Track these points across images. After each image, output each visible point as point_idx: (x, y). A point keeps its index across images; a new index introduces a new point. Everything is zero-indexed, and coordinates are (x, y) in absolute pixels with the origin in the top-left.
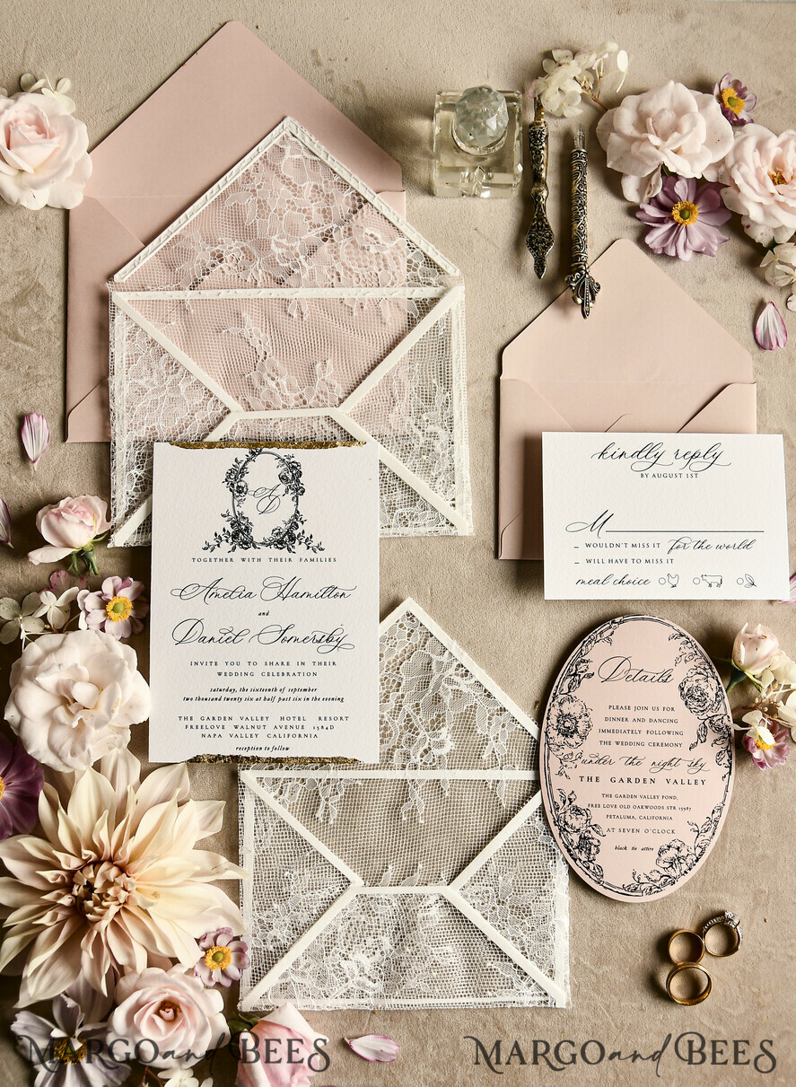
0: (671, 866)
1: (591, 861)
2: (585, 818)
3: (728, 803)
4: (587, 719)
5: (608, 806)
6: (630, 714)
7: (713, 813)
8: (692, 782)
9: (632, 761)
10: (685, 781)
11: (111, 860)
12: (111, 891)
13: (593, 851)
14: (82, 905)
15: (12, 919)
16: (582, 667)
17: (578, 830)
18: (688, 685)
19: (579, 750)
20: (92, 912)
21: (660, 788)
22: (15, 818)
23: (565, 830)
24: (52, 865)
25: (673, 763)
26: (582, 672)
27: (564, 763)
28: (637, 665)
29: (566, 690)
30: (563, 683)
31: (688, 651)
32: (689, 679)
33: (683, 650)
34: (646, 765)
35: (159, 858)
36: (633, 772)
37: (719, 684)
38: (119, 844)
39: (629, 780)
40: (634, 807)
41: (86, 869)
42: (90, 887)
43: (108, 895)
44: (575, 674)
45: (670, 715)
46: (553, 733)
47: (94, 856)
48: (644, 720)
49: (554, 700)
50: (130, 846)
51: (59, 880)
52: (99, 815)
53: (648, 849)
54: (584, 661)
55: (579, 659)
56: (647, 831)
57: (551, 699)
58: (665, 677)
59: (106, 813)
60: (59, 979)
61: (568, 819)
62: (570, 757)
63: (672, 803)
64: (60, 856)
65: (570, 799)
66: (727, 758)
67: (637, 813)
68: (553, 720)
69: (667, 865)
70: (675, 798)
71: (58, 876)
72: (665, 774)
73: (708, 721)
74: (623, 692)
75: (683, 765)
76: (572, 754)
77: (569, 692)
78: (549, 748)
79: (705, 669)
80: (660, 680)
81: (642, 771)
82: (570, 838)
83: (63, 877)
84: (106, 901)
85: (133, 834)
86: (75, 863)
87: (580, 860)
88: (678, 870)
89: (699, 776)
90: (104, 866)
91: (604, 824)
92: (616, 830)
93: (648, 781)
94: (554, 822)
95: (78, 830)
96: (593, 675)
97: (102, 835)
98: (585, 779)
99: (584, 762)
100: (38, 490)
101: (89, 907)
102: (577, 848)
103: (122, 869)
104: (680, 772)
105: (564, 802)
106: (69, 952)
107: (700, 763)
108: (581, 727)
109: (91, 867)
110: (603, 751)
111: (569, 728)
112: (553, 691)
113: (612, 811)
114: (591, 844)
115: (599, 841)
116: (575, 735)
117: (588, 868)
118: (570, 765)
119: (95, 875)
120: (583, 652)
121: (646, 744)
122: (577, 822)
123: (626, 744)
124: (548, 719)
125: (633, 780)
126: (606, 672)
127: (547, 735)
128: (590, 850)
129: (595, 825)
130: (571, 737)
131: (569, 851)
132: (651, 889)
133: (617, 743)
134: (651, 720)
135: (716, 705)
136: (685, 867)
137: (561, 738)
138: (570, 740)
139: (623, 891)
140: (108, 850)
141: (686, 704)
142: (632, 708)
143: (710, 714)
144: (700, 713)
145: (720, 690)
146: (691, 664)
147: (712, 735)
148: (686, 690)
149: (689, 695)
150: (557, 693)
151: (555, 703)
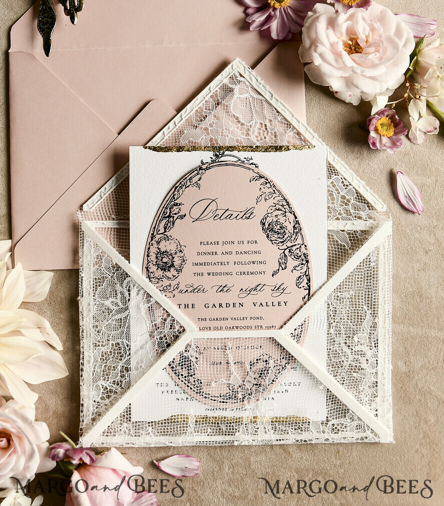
0: (261, 376)
1: (191, 376)
4: (182, 255)
5: (204, 329)
6: (219, 249)
8: (276, 304)
9: (222, 289)
10: (270, 304)
13: (193, 367)
16: (175, 209)
18: (269, 220)
19: (176, 281)
21: (248, 310)
25: (259, 288)
26: (175, 214)
27: (164, 294)
28: (223, 205)
29: (162, 231)
30: (158, 223)
31: (267, 191)
32: (269, 215)
33: (263, 190)
34: (235, 291)
36: (224, 298)
37: (296, 218)
39: (220, 305)
40: (227, 328)
44: (169, 216)
45: (254, 247)
46: (153, 268)
48: (231, 253)
49: (152, 240)
53: (240, 363)
54: (176, 204)
55: (172, 203)
56: (238, 348)
57: (149, 239)
58: (248, 215)
62: (169, 288)
63: (258, 322)
66: (306, 281)
68: (153, 257)
69: (257, 376)
70: (261, 318)
72: (252, 298)
73: (288, 250)
74: (212, 229)
75: (268, 290)
76: (170, 285)
77: (165, 232)
79: (283, 206)
80: (244, 217)
81: (232, 297)
87: (182, 375)
89: (282, 298)
91: (201, 344)
92: (212, 349)
93: (237, 305)
96: (185, 216)
98: (182, 306)
99: (181, 292)
102: (179, 365)
104: (265, 296)
107: (282, 287)
108: (177, 262)
110: (197, 282)
111: (166, 263)
112: (151, 232)
116: (172, 269)
118: (168, 295)
120: (176, 197)
121: (234, 273)
123: (217, 274)
124: (148, 256)
125: (224, 305)
126: (196, 213)
127: (147, 270)
128: (190, 366)
130: (169, 270)
133: (209, 274)
134: (237, 253)
135: (294, 236)
136: (272, 376)
137: (159, 273)
138: (169, 274)
141: (268, 237)
142: (221, 243)
143: (289, 244)
144: (280, 244)
145: (298, 222)
146: (271, 202)
147: (292, 263)
148: (267, 225)
149: (270, 229)
150: (155, 233)
151: (153, 242)
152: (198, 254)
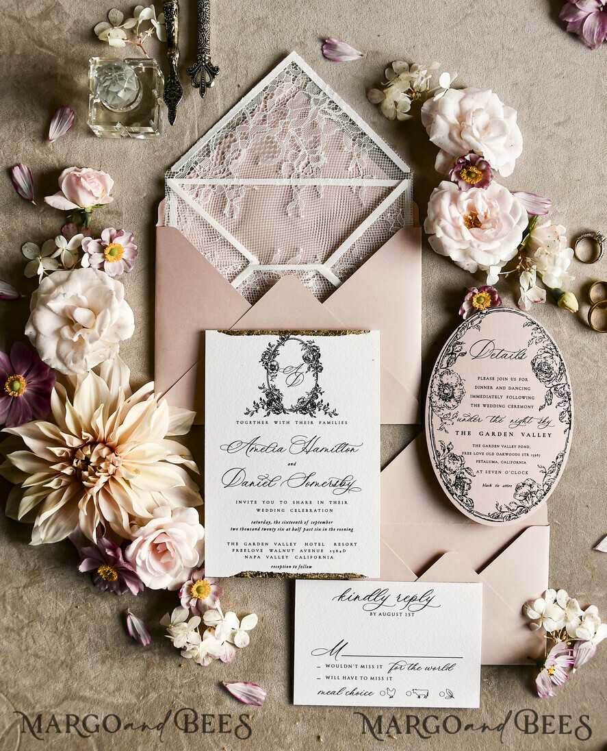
0: (525, 499)
1: (464, 496)
2: (460, 462)
3: (568, 451)
4: (461, 388)
5: (478, 454)
6: (494, 384)
7: (557, 458)
8: (541, 435)
9: (496, 419)
10: (536, 434)
11: (104, 442)
12: (102, 465)
13: (466, 488)
14: (81, 474)
15: (28, 482)
16: (458, 347)
17: (455, 472)
18: (538, 361)
19: (455, 411)
20: (88, 480)
21: (517, 439)
22: (33, 408)
23: (445, 472)
24: (60, 443)
25: (527, 420)
26: (457, 351)
27: (444, 421)
28: (499, 346)
29: (445, 366)
30: (442, 359)
31: (538, 335)
32: (539, 357)
33: (534, 334)
34: (507, 422)
35: (140, 443)
36: (496, 427)
37: (561, 360)
38: (111, 430)
39: (493, 434)
40: (498, 454)
41: (85, 449)
42: (87, 461)
43: (100, 468)
44: (452, 353)
45: (524, 384)
46: (435, 398)
47: (91, 437)
48: (504, 388)
49: (436, 373)
50: (119, 432)
51: (64, 455)
52: (97, 407)
53: (507, 486)
54: (459, 343)
55: (455, 342)
56: (507, 472)
57: (433, 372)
58: (520, 355)
59: (102, 406)
60: (62, 529)
61: (447, 463)
62: (449, 416)
63: (526, 451)
64: (65, 436)
65: (448, 448)
66: (567, 416)
67: (499, 458)
68: (436, 389)
69: (522, 498)
70: (528, 447)
71: (64, 451)
72: (520, 429)
73: (553, 388)
74: (489, 366)
75: (535, 422)
76: (450, 414)
77: (448, 366)
78: (433, 410)
79: (551, 349)
80: (517, 357)
81: (503, 427)
82: (448, 478)
83: (67, 453)
84: (99, 472)
85: (121, 424)
86: (76, 443)
87: (456, 495)
88: (530, 502)
89: (547, 431)
90: (98, 447)
91: (475, 467)
92: (484, 472)
93: (508, 434)
94: (437, 466)
95: (80, 417)
96: (466, 353)
97: (98, 422)
98: (460, 433)
99: (459, 420)
100: (55, 161)
101: (85, 476)
102: (454, 485)
103: (112, 449)
104: (532, 427)
105: (444, 451)
106: (70, 509)
107: (547, 421)
108: (457, 394)
109: (89, 447)
110: (474, 412)
111: (447, 394)
112: (435, 366)
113: (480, 457)
114: (465, 482)
115: (470, 480)
116: (452, 400)
117: (462, 501)
118: (448, 422)
119: (92, 452)
120: (458, 337)
121: (506, 406)
122: (453, 466)
123: (491, 406)
124: (431, 387)
125: (496, 434)
126: (475, 352)
127: (430, 399)
128: (464, 487)
129: (468, 468)
130: (449, 401)
131: (448, 488)
132: (510, 517)
133: (484, 406)
134: (510, 388)
135: (559, 376)
136: (535, 500)
137: (441, 403)
138: (449, 404)
139: (489, 518)
140: (103, 434)
141: (537, 376)
142: (496, 379)
143: (555, 383)
144: (547, 383)
145: (563, 364)
146: (541, 345)
147: (556, 399)
148: (536, 365)
149: (540, 369)
150: (439, 368)
151: (437, 375)
152: (476, 387)
